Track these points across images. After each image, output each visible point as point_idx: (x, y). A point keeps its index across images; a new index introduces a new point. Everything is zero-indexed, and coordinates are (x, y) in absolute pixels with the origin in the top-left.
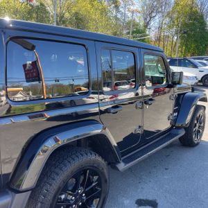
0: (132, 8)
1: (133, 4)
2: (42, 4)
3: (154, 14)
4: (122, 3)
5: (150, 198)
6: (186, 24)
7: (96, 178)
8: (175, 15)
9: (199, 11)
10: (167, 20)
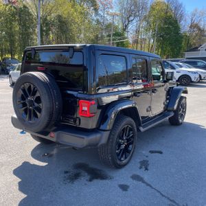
0: (111, 11)
1: (112, 8)
2: (25, 7)
3: (132, 18)
4: (101, 6)
5: (159, 150)
6: (161, 28)
7: (131, 132)
8: (151, 19)
9: (173, 16)
10: (144, 23)
